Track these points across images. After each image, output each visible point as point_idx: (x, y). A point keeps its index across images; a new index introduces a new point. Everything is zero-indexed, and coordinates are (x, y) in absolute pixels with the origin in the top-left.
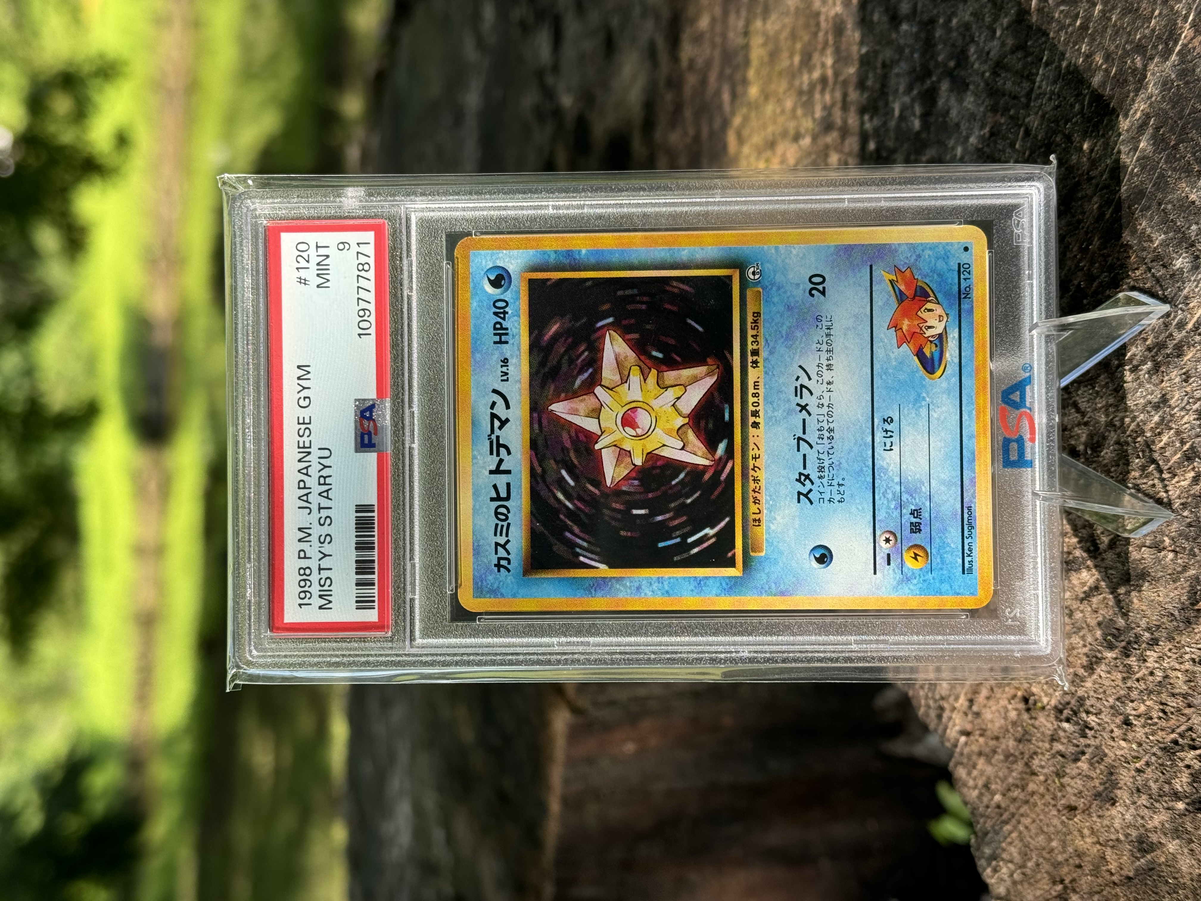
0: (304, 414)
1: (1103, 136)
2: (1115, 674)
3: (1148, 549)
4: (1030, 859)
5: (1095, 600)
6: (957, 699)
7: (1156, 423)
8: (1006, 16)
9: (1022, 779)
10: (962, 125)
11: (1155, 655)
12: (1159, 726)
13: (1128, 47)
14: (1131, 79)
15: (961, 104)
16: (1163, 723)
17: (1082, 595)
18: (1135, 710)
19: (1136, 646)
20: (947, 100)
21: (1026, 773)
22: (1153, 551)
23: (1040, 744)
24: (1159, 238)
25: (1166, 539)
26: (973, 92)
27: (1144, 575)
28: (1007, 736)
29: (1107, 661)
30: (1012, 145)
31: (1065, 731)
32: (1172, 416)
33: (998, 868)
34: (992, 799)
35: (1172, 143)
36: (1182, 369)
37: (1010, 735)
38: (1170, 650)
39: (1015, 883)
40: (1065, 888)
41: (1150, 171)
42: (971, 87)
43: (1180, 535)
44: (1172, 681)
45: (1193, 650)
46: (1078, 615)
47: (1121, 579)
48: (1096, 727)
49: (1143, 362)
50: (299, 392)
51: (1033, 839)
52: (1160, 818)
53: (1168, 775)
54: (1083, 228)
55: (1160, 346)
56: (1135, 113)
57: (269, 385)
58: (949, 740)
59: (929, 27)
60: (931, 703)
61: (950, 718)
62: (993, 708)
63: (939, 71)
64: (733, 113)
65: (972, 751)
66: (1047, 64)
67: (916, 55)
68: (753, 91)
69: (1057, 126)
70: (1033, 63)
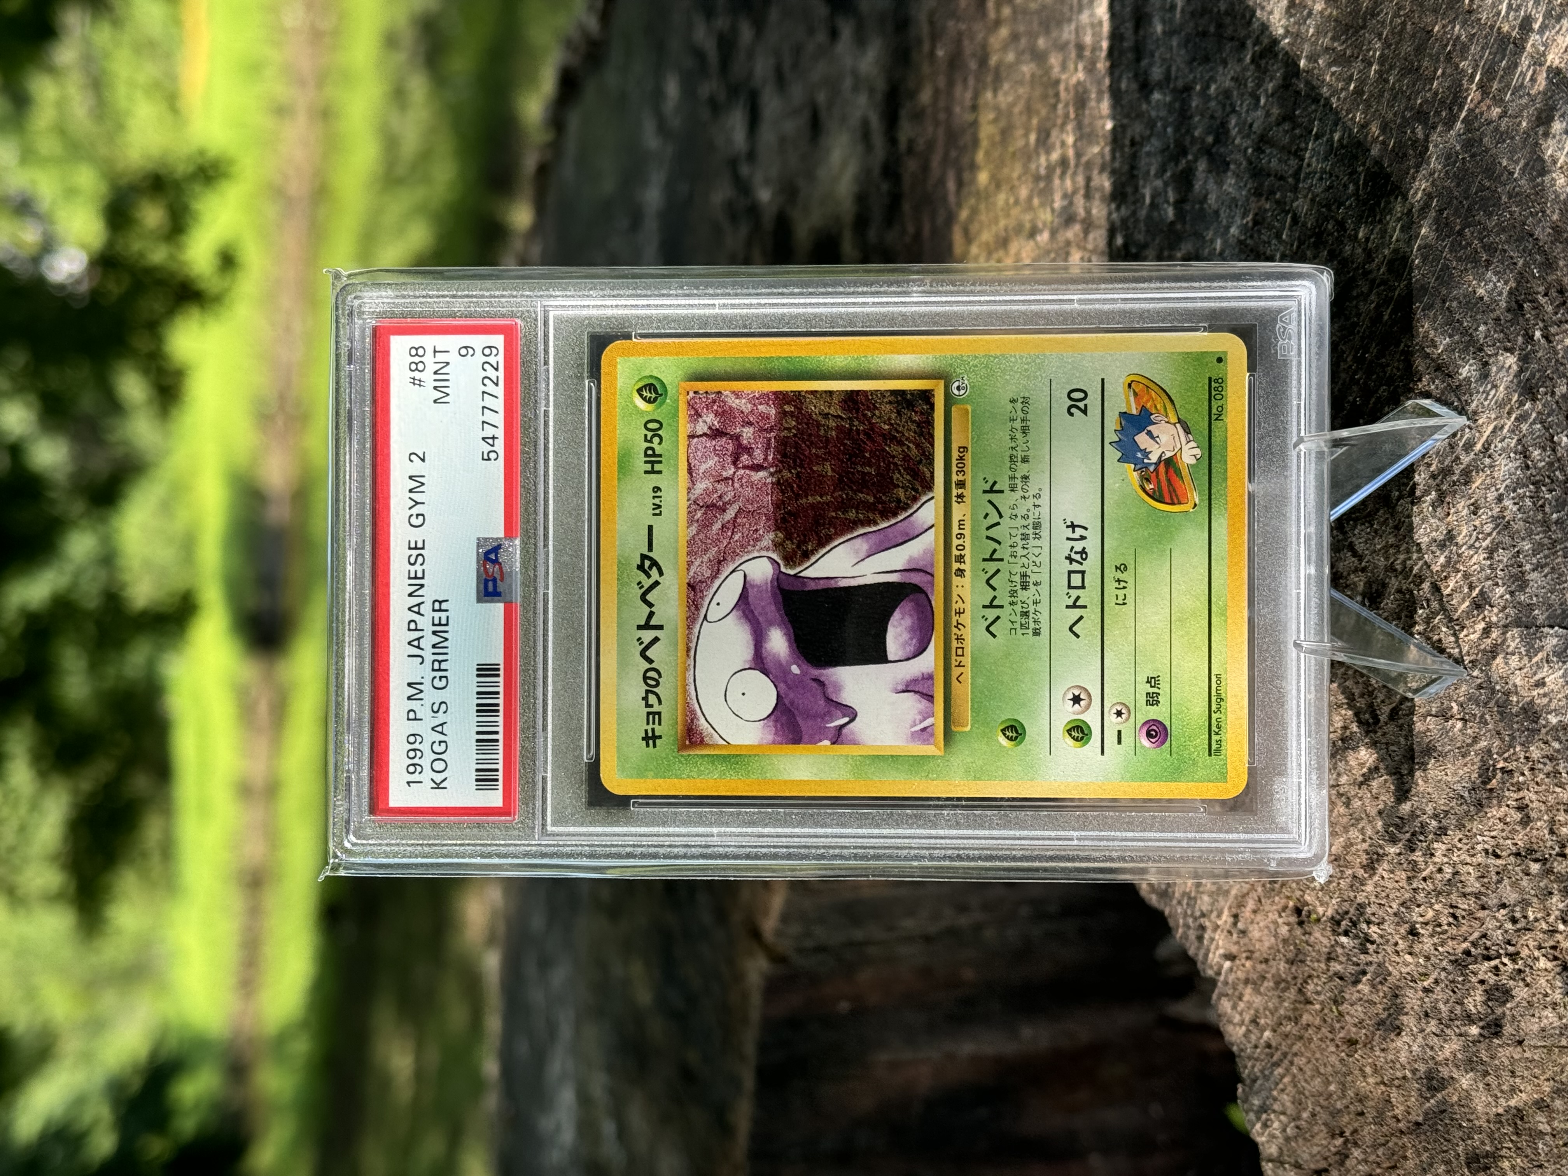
1: (1380, 221)
2: (1399, 873)
3: (1434, 719)
4: (1305, 1109)
5: (1375, 784)
6: (1219, 916)
7: (1442, 566)
8: (1271, 80)
9: (1295, 1009)
10: (1222, 212)
11: (1444, 847)
12: (1449, 934)
13: (1408, 114)
14: (1411, 152)
15: (1221, 188)
16: (1453, 931)
17: (1361, 779)
18: (1422, 916)
19: (1422, 838)
20: (1205, 182)
21: (1300, 1002)
22: (1440, 720)
23: (1316, 964)
24: (1444, 342)
25: (1454, 704)
26: (1234, 173)
27: (1429, 751)
28: (1277, 958)
29: (1390, 858)
30: (1278, 236)
31: (1344, 947)
32: (1459, 555)
33: (1269, 1123)
34: (1261, 1037)
35: (1458, 228)
36: (1470, 499)
37: (1281, 956)
38: (1460, 840)
39: (1287, 1139)
40: (1346, 1142)
41: (1433, 261)
42: (1232, 167)
43: (1469, 700)
44: (1463, 878)
45: (1485, 839)
46: (1356, 803)
47: (1404, 756)
48: (1379, 940)
49: (1427, 492)
51: (1309, 1084)
52: (1451, 1047)
53: (1459, 994)
54: (1359, 332)
55: (1446, 472)
56: (1416, 193)
58: (1211, 967)
59: (1185, 95)
60: (1190, 921)
61: (1212, 940)
62: (1262, 924)
63: (1195, 149)
64: (959, 205)
65: (1238, 979)
66: (1317, 137)
67: (1169, 130)
68: (983, 177)
69: (1329, 210)
70: (1301, 136)
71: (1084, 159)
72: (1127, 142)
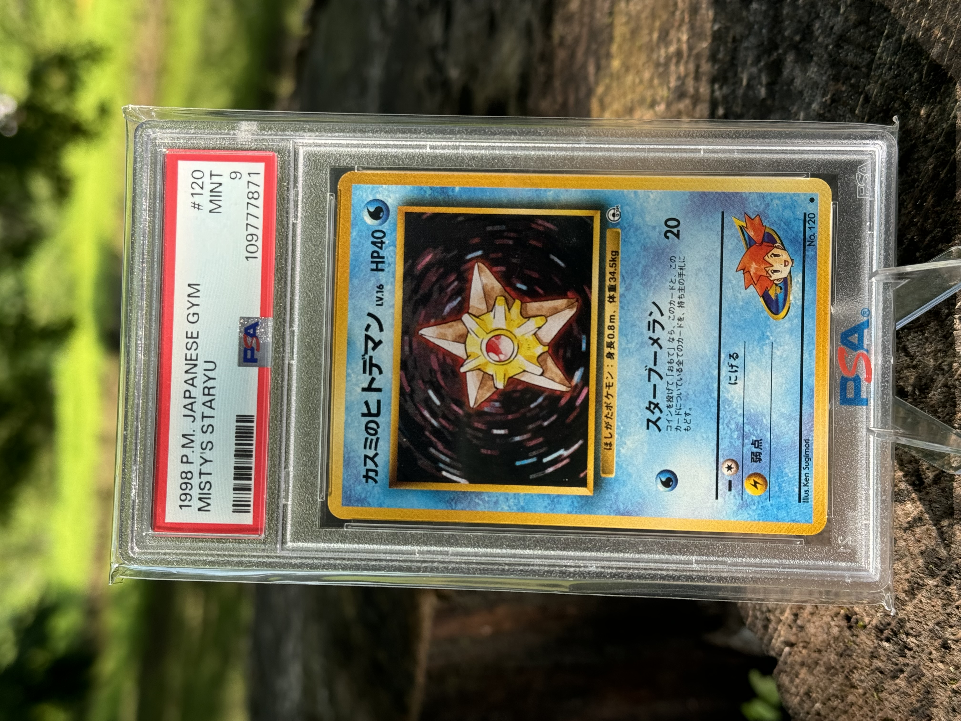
0: (192, 329)
1: (940, 102)
2: (935, 600)
5: (918, 530)
6: (782, 613)
9: (842, 690)
10: (805, 92)
15: (805, 74)
17: (906, 525)
18: (954, 635)
19: (957, 575)
20: (792, 71)
21: (846, 685)
23: (861, 660)
26: (816, 63)
28: (829, 650)
29: (928, 588)
30: (852, 112)
31: (885, 650)
34: (813, 707)
37: (832, 649)
42: (815, 59)
46: (902, 544)
47: (945, 512)
48: (915, 648)
50: (188, 309)
54: (918, 186)
57: (161, 301)
58: (774, 649)
59: (778, 6)
60: (758, 614)
61: (776, 629)
62: (817, 623)
63: (785, 45)
64: (597, 83)
65: (796, 662)
66: (888, 37)
67: (764, 31)
68: (616, 64)
69: (896, 93)
70: (874, 36)
71: (695, 52)
72: (730, 40)
